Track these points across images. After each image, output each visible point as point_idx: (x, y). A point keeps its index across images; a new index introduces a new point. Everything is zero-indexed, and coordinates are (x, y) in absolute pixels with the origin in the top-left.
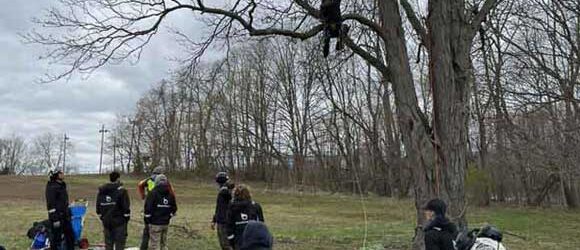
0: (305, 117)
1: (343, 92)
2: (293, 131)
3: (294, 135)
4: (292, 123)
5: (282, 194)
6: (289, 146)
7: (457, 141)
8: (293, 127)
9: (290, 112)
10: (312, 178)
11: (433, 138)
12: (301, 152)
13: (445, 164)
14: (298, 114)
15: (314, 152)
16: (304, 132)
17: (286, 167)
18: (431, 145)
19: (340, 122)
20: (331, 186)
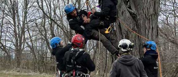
0: (24, 22)
1: (50, 6)
2: (15, 31)
3: (16, 34)
4: (15, 26)
5: (5, 74)
6: (12, 42)
7: (151, 11)
8: (15, 29)
9: (14, 19)
10: (27, 64)
11: (130, 8)
12: (20, 46)
13: (139, 32)
14: (19, 20)
15: (29, 46)
16: (23, 32)
17: (9, 57)
18: (128, 14)
19: (47, 25)
20: (39, 69)
